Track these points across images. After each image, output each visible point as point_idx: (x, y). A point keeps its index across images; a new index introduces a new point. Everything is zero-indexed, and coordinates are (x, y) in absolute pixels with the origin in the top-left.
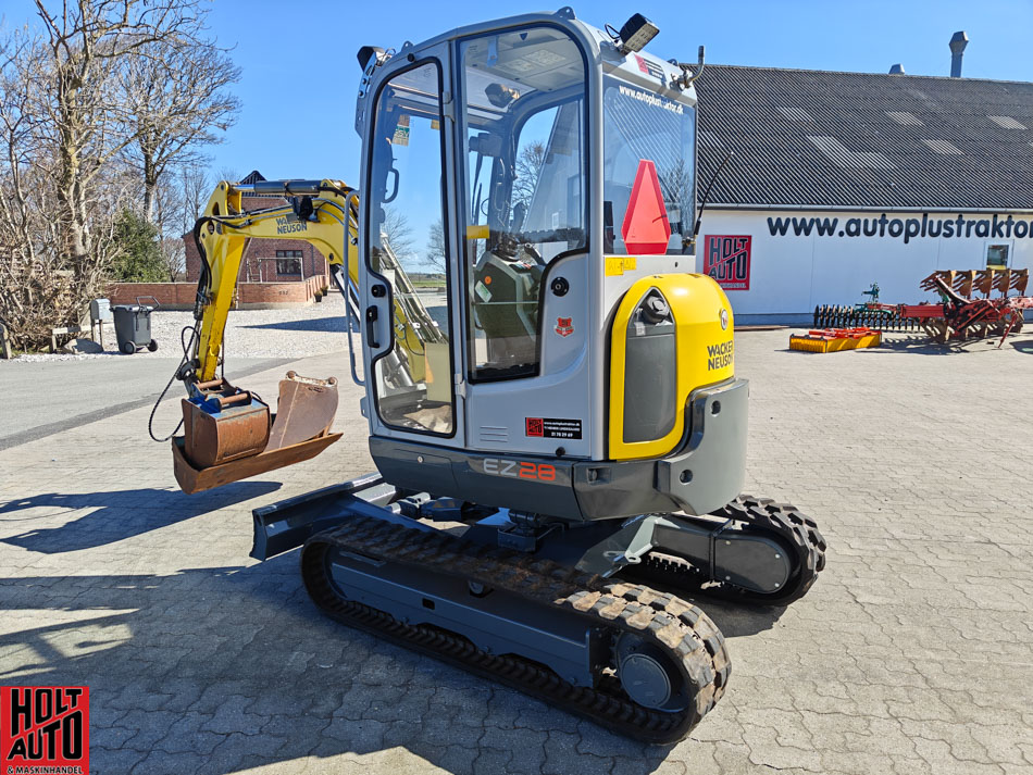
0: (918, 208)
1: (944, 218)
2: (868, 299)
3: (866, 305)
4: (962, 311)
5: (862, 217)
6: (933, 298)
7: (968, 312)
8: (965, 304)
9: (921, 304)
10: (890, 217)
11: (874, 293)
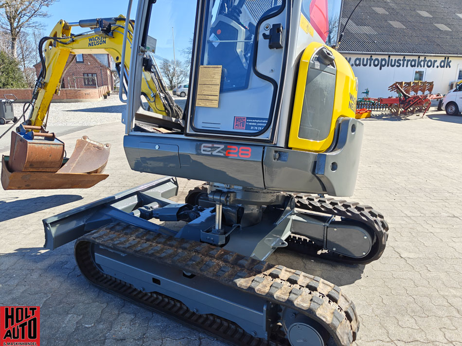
0: (387, 53)
1: (397, 58)
2: (364, 96)
3: (363, 99)
4: (407, 101)
5: (362, 57)
6: (395, 95)
7: (410, 101)
8: (409, 97)
9: (389, 97)
10: (374, 57)
11: (367, 93)
